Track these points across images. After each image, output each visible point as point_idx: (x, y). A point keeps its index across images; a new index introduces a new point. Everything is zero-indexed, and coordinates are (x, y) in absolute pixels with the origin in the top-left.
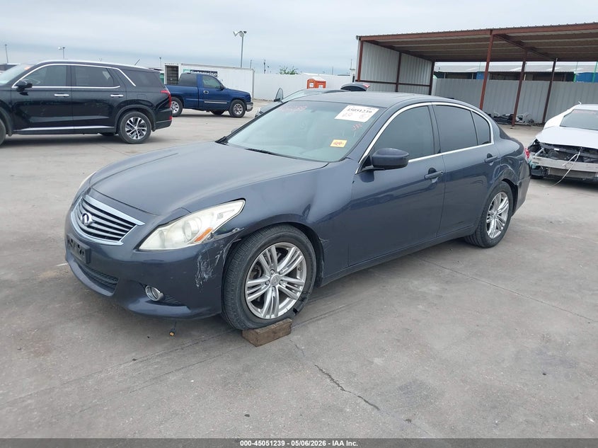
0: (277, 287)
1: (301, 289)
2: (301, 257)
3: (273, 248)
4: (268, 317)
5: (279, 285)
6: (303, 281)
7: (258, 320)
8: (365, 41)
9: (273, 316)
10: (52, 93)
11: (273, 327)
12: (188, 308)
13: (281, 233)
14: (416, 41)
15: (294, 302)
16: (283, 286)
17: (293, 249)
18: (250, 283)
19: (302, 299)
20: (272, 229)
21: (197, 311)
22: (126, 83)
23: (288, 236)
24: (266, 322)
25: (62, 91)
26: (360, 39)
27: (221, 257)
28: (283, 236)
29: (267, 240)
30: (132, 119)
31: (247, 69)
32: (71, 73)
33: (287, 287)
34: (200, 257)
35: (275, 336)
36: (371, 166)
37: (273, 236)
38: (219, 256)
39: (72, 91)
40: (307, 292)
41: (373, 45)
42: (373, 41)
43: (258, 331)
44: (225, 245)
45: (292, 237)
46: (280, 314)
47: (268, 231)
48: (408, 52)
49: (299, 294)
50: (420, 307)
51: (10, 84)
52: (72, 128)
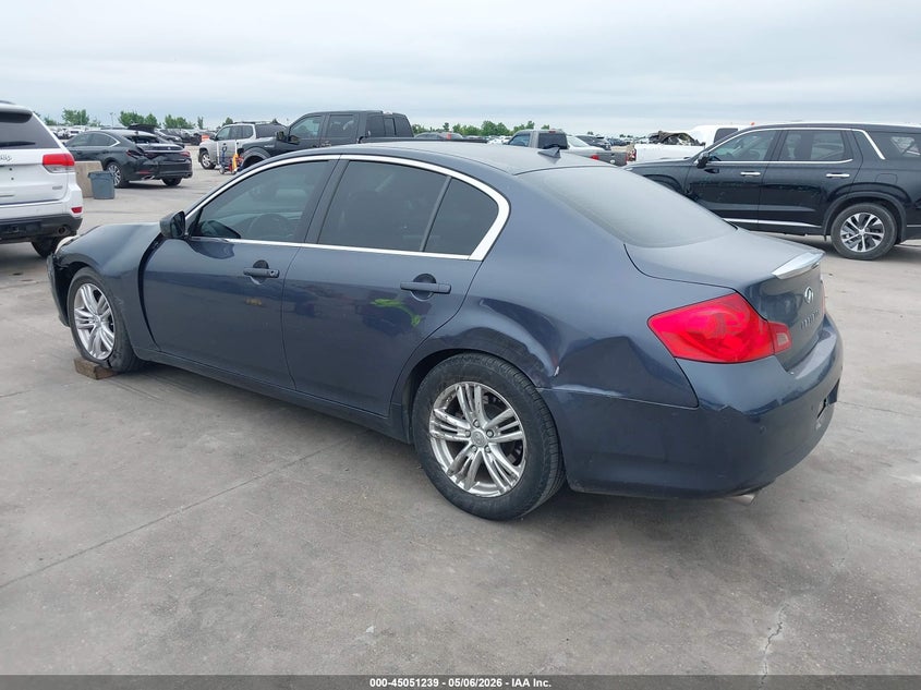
1: (113, 344)
2: (109, 308)
3: (89, 287)
4: (91, 353)
6: (114, 337)
9: (94, 356)
10: (738, 170)
15: (109, 353)
17: (102, 296)
18: (77, 310)
25: (753, 170)
46: (100, 358)
49: (111, 349)
51: (694, 159)
52: (756, 221)
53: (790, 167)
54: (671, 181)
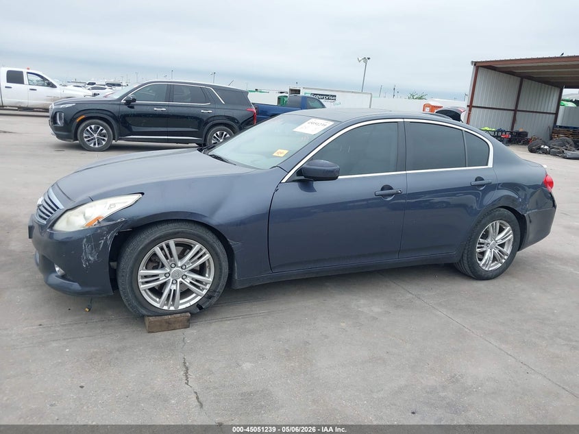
0: (178, 281)
1: (208, 287)
2: (207, 255)
3: (172, 243)
4: (165, 308)
5: (181, 279)
6: (211, 280)
7: (153, 309)
8: (479, 67)
9: (172, 308)
10: (152, 107)
11: (166, 317)
12: (80, 285)
13: (180, 230)
14: (538, 66)
15: (199, 298)
16: (187, 281)
17: (197, 246)
18: (142, 272)
19: (208, 296)
20: (170, 225)
21: (87, 289)
22: (216, 101)
23: (189, 234)
24: (162, 311)
25: (161, 107)
26: (475, 65)
27: (106, 242)
28: (183, 232)
29: (162, 234)
30: (218, 133)
31: (359, 93)
32: (171, 91)
33: (191, 283)
34: (85, 240)
35: (169, 326)
36: (306, 178)
37: (171, 231)
38: (103, 241)
39: (168, 106)
40: (215, 291)
41: (490, 70)
42: (490, 66)
43: (151, 318)
44: (108, 233)
45: (194, 234)
46: (181, 307)
47: (166, 226)
48: (530, 77)
49: (204, 292)
50: (342, 324)
51: (120, 99)
52: (166, 137)
53: (182, 106)
54: (109, 113)
